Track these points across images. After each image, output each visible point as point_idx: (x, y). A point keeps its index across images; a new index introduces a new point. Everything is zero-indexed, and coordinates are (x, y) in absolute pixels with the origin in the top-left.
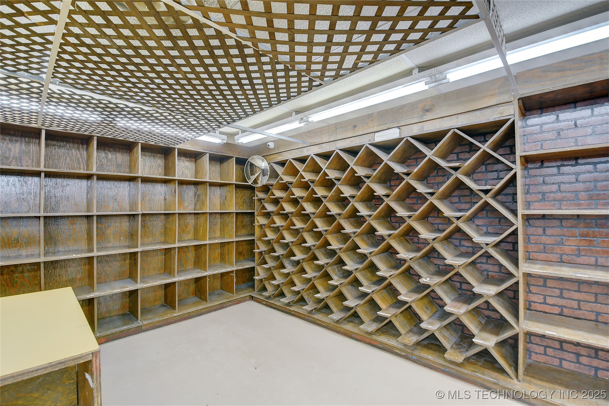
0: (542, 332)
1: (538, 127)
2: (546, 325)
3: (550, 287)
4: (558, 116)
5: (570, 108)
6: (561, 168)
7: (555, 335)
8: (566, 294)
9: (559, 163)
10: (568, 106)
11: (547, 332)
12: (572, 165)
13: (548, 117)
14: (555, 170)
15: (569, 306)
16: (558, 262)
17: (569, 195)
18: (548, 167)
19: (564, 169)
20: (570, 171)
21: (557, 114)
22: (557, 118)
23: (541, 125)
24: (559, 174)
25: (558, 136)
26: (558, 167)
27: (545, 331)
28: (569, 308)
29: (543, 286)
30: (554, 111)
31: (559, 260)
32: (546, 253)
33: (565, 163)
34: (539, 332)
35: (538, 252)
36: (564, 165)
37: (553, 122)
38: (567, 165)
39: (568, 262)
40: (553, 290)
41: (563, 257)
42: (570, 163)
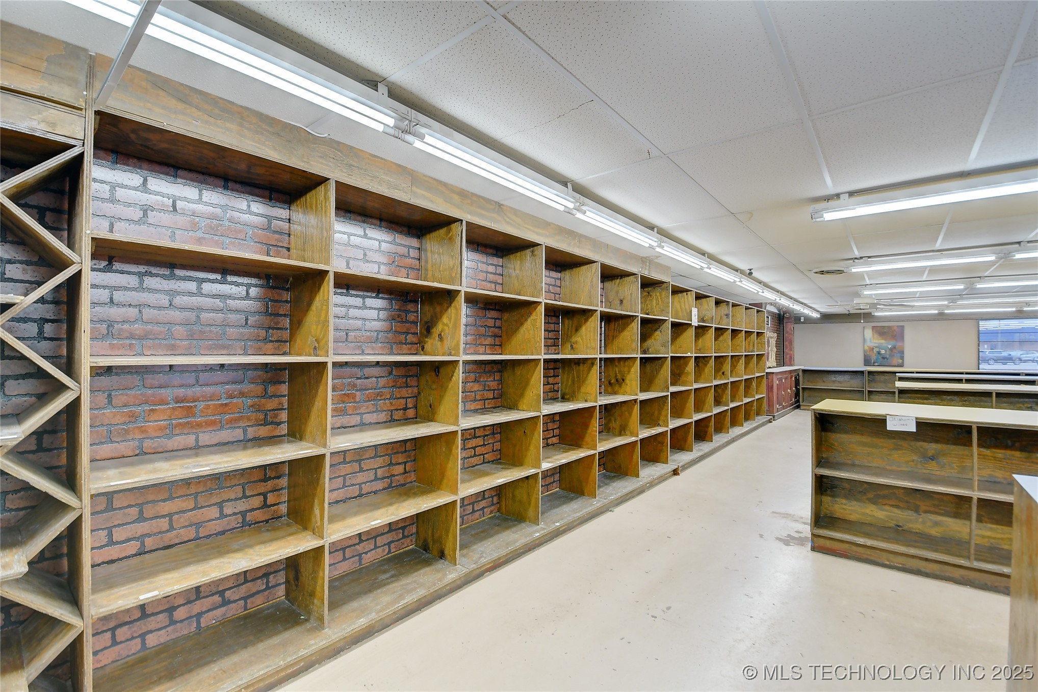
0: (134, 603)
1: (107, 188)
2: (130, 586)
3: (120, 509)
4: (145, 180)
5: (167, 174)
6: (145, 278)
7: (157, 596)
8: (149, 511)
9: (142, 269)
10: (165, 169)
11: (142, 597)
12: (163, 277)
13: (129, 175)
14: (133, 281)
15: (155, 531)
16: (136, 455)
17: (157, 328)
18: (122, 272)
19: (150, 282)
20: (160, 287)
21: (145, 176)
22: (143, 183)
23: (114, 187)
24: (141, 288)
25: (144, 217)
26: (140, 275)
27: (138, 598)
28: (155, 534)
29: (106, 510)
30: (140, 168)
31: (137, 452)
32: (112, 442)
33: (154, 270)
34: (127, 605)
35: (97, 444)
36: (151, 275)
37: (135, 189)
38: (157, 275)
39: (153, 451)
40: (126, 511)
41: (145, 445)
42: (161, 273)
